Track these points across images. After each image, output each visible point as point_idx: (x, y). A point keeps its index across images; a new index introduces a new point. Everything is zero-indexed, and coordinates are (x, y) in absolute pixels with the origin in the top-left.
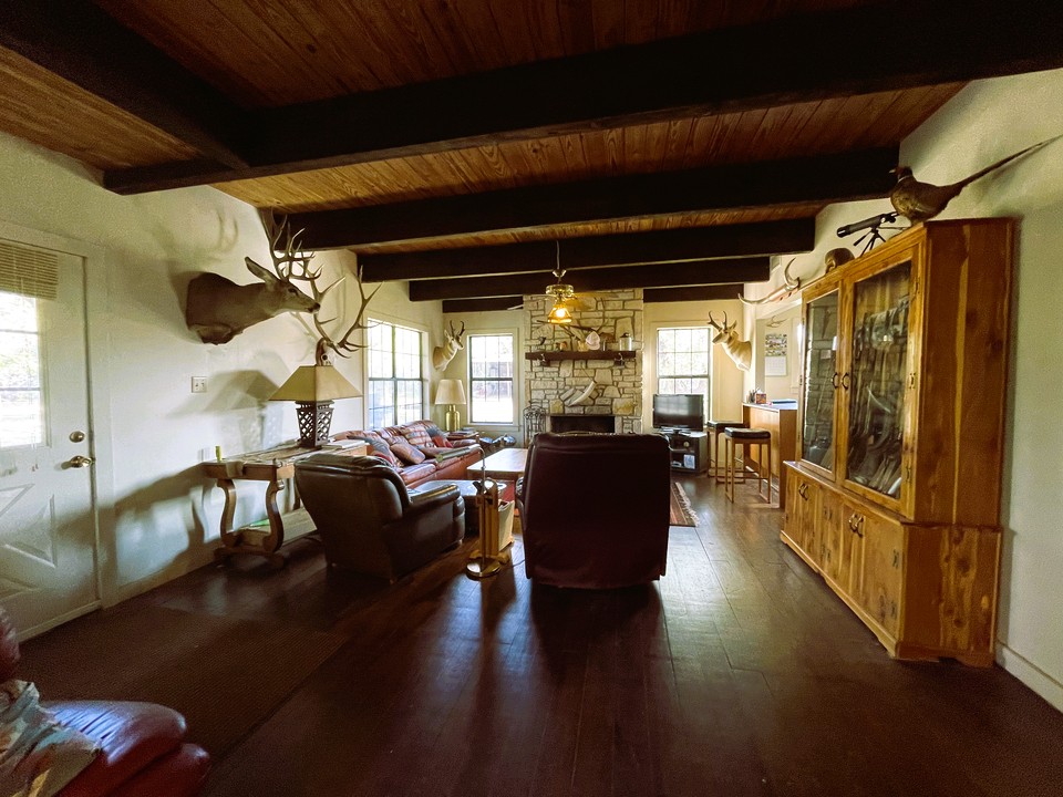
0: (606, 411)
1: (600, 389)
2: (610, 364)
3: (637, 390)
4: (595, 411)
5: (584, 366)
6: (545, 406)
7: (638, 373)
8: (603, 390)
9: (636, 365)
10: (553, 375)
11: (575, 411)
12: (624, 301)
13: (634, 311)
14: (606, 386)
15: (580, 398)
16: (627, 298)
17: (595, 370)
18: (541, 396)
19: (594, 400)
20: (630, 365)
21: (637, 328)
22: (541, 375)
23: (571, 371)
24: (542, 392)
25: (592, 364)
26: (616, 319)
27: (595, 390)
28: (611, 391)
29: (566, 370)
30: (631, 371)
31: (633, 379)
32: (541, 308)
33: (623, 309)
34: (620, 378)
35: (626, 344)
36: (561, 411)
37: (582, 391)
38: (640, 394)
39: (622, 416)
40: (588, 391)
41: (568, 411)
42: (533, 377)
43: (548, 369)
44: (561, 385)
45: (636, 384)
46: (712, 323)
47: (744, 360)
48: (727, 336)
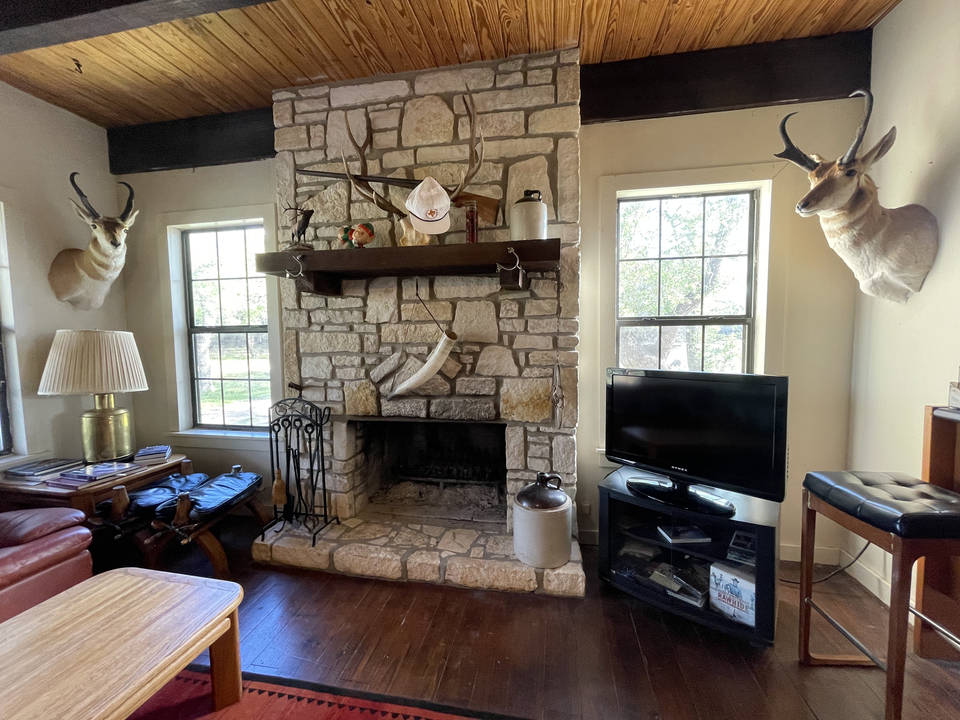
0: (483, 411)
1: (466, 353)
2: (489, 286)
3: (561, 357)
4: (456, 410)
5: (424, 293)
6: (334, 395)
7: (565, 311)
8: (476, 355)
9: (560, 286)
10: (349, 318)
11: (407, 408)
12: (528, 112)
13: (556, 138)
14: (483, 345)
15: (415, 376)
16: (535, 102)
17: (454, 304)
18: (324, 372)
19: (452, 381)
20: (544, 288)
21: (565, 184)
22: (320, 317)
23: (393, 308)
24: (325, 360)
25: (447, 288)
26: (507, 163)
27: (453, 354)
28: (496, 361)
29: (381, 304)
30: (547, 306)
31: (550, 325)
32: (316, 142)
33: (527, 135)
34: (519, 325)
35: (531, 222)
36: (372, 409)
37: (422, 358)
38: (571, 367)
39: (524, 424)
40: (436, 359)
41: (388, 408)
42: (304, 322)
43: (337, 302)
44: (370, 342)
45: (565, 340)
46: (792, 154)
47: (903, 265)
48: (848, 191)
